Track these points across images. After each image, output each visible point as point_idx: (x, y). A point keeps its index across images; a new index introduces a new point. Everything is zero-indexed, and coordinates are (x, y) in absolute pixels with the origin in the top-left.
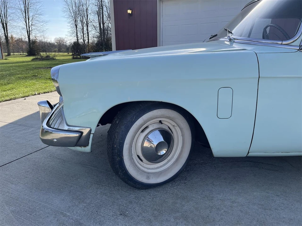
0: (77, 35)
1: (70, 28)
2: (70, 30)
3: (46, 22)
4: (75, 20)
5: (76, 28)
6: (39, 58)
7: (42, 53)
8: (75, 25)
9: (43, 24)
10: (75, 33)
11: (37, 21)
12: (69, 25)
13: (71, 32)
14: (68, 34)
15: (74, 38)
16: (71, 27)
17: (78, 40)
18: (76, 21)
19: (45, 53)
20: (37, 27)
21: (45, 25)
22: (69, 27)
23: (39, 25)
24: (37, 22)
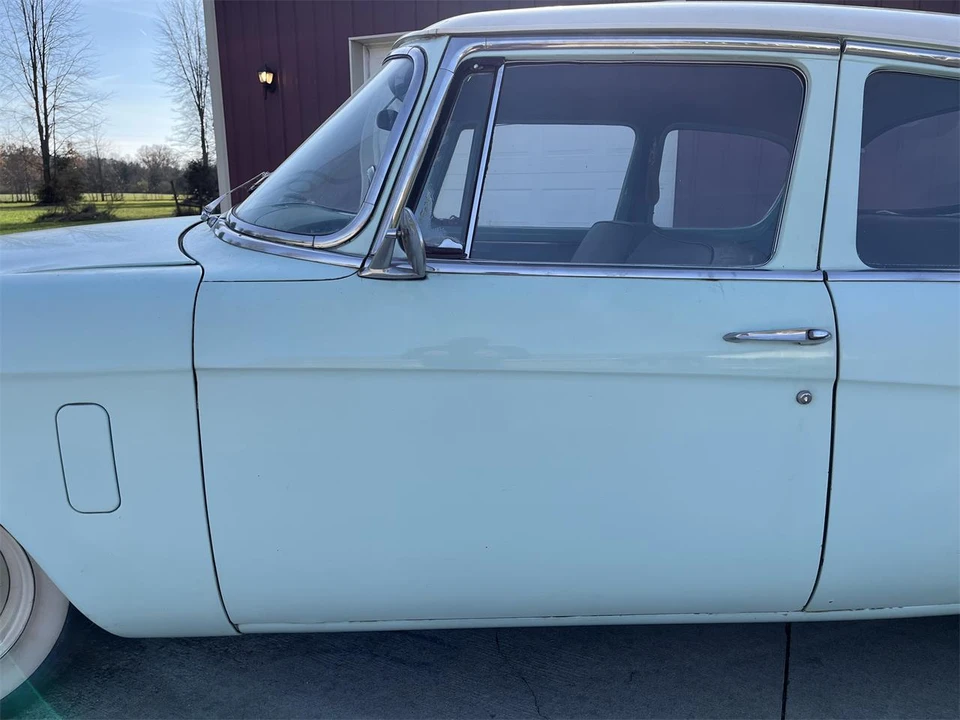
0: (203, 140)
1: (180, 119)
2: (180, 122)
3: (102, 98)
4: (198, 92)
5: (199, 118)
6: (61, 215)
7: (87, 197)
8: (199, 106)
9: (90, 103)
10: (196, 133)
11: (73, 94)
12: (177, 106)
13: (185, 130)
14: (175, 137)
15: (192, 149)
16: (184, 113)
17: (205, 155)
18: (199, 95)
19: (100, 195)
20: (71, 115)
21: (98, 107)
22: (179, 115)
23: (78, 107)
24: (74, 98)
